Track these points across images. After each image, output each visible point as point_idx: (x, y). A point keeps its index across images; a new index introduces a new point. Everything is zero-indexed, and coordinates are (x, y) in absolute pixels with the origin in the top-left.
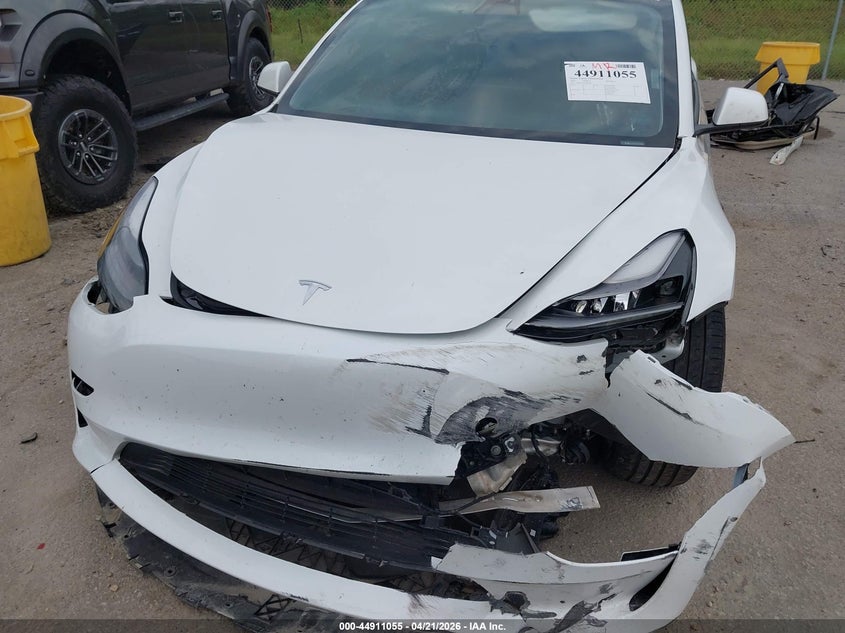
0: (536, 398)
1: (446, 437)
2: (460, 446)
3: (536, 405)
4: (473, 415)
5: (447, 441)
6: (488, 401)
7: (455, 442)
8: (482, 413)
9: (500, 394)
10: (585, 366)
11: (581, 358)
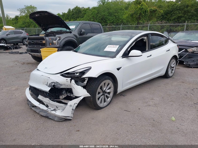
0: (61, 84)
1: (49, 86)
2: (51, 88)
3: (61, 85)
4: (52, 84)
5: (49, 87)
6: (54, 82)
7: (50, 87)
8: (53, 84)
9: (56, 82)
10: (67, 81)
11: (67, 80)
